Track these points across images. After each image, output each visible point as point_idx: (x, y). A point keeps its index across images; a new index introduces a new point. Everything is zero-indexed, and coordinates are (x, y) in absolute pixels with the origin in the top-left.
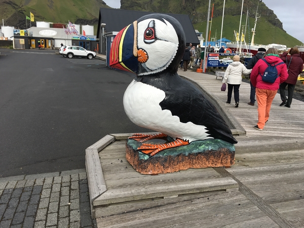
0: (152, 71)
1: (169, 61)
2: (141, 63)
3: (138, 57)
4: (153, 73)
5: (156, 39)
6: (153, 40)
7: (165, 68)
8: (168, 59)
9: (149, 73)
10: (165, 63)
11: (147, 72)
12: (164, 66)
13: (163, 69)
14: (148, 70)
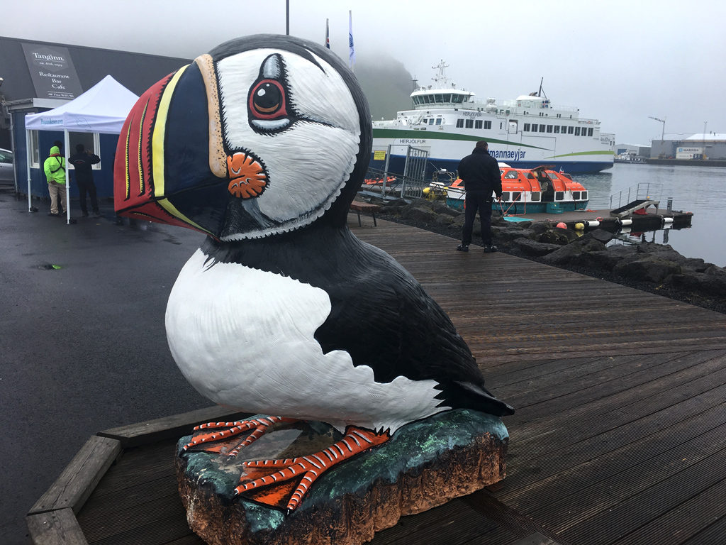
0: (277, 224)
1: (334, 191)
2: (242, 198)
3: (228, 179)
4: (280, 230)
5: (294, 117)
6: (284, 121)
7: (321, 214)
8: (332, 185)
9: (268, 232)
10: (322, 198)
11: (260, 228)
12: (318, 208)
13: (313, 218)
14: (263, 223)
